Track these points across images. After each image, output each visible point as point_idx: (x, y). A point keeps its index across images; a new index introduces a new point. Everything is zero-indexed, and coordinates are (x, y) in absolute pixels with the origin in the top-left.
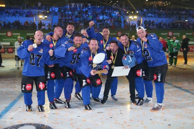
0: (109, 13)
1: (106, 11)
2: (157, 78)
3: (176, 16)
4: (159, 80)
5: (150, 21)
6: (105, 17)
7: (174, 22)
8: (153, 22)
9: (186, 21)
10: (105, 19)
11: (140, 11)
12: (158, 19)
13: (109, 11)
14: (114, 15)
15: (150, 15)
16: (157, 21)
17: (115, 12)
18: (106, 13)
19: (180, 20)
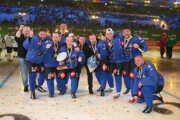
0: (77, 13)
1: (74, 11)
2: (117, 72)
3: (127, 18)
4: (118, 74)
5: (108, 21)
6: (73, 16)
7: (126, 22)
8: (110, 21)
9: (135, 21)
10: (73, 17)
11: (101, 13)
12: (114, 19)
13: (76, 11)
14: (80, 15)
15: (108, 16)
16: (114, 21)
17: (81, 12)
18: (74, 13)
19: (130, 21)
